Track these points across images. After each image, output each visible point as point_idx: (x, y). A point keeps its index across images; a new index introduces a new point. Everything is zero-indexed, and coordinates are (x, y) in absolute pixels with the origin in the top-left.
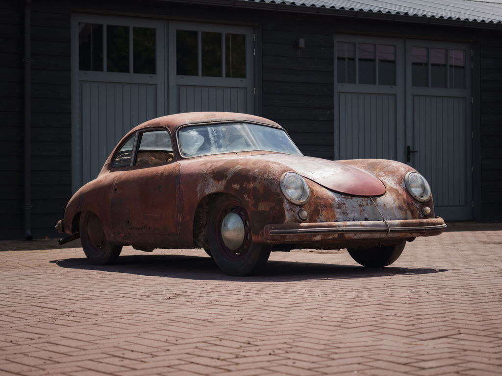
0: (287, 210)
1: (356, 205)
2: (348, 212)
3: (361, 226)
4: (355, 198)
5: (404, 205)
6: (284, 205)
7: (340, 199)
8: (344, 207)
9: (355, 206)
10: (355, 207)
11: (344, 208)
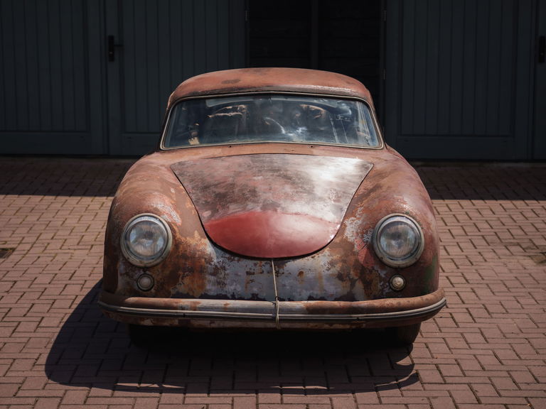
0: (121, 275)
1: (242, 273)
2: (227, 282)
3: (225, 309)
4: (245, 260)
5: (352, 272)
6: (118, 266)
7: (221, 260)
8: (223, 274)
9: (239, 274)
10: (240, 276)
11: (222, 276)
